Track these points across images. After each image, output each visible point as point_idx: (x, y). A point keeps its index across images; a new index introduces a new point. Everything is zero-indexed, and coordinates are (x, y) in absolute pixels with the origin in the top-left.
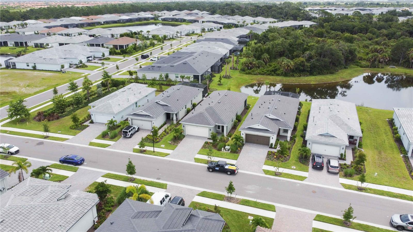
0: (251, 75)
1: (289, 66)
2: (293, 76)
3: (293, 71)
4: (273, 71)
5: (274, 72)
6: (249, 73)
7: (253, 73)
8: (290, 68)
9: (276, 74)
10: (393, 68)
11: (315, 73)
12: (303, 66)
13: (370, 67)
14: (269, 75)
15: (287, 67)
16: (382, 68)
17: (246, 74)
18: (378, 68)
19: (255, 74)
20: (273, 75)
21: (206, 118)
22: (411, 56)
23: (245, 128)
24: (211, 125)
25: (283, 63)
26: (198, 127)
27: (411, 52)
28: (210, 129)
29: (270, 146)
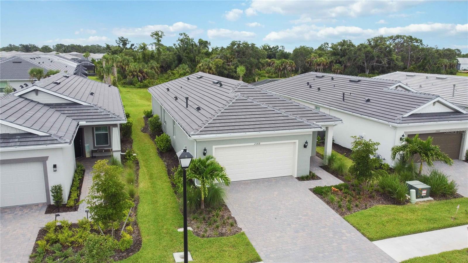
15: (207, 70)
21: (274, 110)
22: (315, 62)
23: (404, 116)
24: (310, 125)
25: (200, 65)
26: (261, 143)
27: (313, 58)
28: (306, 143)
29: (464, 159)
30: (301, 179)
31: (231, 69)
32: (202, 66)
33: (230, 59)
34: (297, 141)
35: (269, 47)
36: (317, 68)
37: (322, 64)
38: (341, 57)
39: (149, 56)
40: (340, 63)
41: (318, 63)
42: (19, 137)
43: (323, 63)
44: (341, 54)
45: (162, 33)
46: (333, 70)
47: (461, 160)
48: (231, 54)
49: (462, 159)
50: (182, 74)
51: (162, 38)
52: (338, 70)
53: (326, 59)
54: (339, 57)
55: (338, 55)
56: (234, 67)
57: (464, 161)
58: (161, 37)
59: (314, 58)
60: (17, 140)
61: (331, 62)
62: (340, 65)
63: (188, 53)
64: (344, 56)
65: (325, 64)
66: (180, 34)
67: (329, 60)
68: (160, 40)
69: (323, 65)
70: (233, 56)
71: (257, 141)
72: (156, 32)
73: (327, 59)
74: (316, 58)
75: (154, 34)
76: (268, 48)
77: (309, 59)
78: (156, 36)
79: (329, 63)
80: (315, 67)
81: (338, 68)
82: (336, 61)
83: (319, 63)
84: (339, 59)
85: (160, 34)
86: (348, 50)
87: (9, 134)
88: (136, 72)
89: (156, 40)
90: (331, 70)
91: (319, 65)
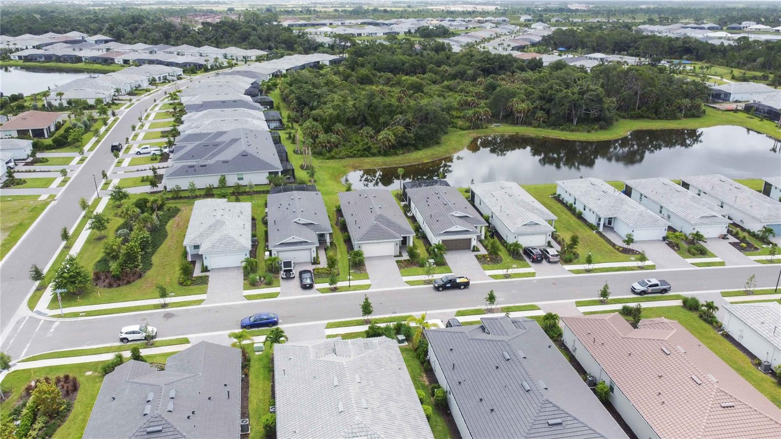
0: (335, 160)
1: (390, 141)
2: (396, 154)
3: (393, 147)
4: (365, 150)
5: (367, 152)
6: (332, 158)
7: (337, 156)
8: (392, 143)
9: (372, 154)
10: (498, 126)
11: (420, 146)
12: (406, 138)
13: (473, 129)
14: (361, 156)
15: (387, 143)
16: (486, 128)
17: (328, 159)
18: (482, 128)
19: (341, 158)
20: (367, 156)
22: (516, 108)
24: (398, 237)
26: (380, 244)
28: (397, 243)
29: (472, 250)
31: (411, 138)
32: (383, 138)
33: (412, 123)
34: (394, 243)
38: (547, 103)
40: (544, 110)
42: (304, 242)
43: (523, 111)
46: (535, 118)
48: (413, 118)
54: (544, 102)
65: (526, 112)
70: (416, 120)
73: (530, 105)
74: (517, 104)
77: (511, 104)
79: (531, 111)
80: (516, 114)
81: (541, 116)
91: (520, 112)
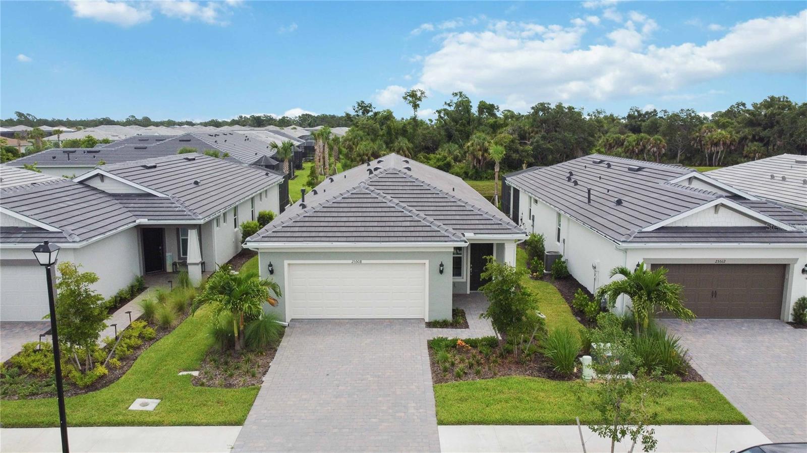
15: (480, 153)
21: (403, 212)
22: (708, 139)
23: (643, 230)
24: (448, 236)
25: (469, 144)
26: (363, 262)
27: (705, 132)
28: (442, 265)
29: (790, 319)
30: (432, 325)
31: (526, 151)
32: (472, 145)
33: (530, 134)
34: (427, 262)
35: (638, 112)
36: (711, 150)
37: (721, 142)
38: (765, 129)
39: (398, 130)
40: (761, 140)
41: (713, 141)
42: (25, 232)
43: (723, 141)
44: (764, 123)
45: (422, 93)
46: (745, 153)
47: (784, 321)
48: (532, 126)
49: (786, 320)
50: (441, 159)
51: (421, 101)
52: (755, 154)
53: (730, 133)
54: (758, 129)
55: (759, 125)
56: (531, 147)
57: (788, 323)
58: (420, 99)
59: (707, 131)
60: (19, 235)
61: (744, 138)
62: (761, 144)
63: (464, 125)
64: (772, 126)
65: (728, 142)
66: (453, 94)
67: (737, 135)
68: (418, 105)
69: (724, 144)
70: (536, 129)
71: (357, 257)
72: (413, 91)
73: (734, 133)
74: (710, 132)
75: (408, 96)
76: (636, 114)
77: (697, 134)
78: (411, 99)
79: (737, 141)
80: (708, 149)
81: (755, 150)
82: (754, 137)
83: (715, 141)
84: (759, 133)
85: (419, 94)
86: (779, 115)
87: (17, 227)
88: (367, 155)
89: (412, 104)
90: (742, 154)
91: (716, 144)
